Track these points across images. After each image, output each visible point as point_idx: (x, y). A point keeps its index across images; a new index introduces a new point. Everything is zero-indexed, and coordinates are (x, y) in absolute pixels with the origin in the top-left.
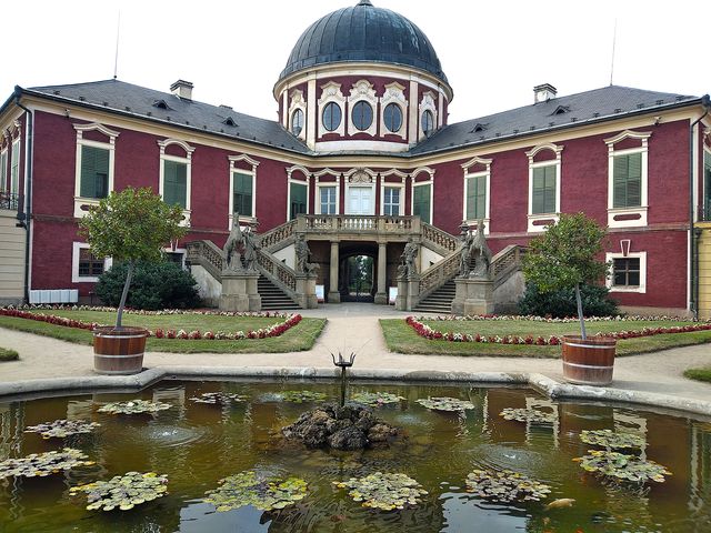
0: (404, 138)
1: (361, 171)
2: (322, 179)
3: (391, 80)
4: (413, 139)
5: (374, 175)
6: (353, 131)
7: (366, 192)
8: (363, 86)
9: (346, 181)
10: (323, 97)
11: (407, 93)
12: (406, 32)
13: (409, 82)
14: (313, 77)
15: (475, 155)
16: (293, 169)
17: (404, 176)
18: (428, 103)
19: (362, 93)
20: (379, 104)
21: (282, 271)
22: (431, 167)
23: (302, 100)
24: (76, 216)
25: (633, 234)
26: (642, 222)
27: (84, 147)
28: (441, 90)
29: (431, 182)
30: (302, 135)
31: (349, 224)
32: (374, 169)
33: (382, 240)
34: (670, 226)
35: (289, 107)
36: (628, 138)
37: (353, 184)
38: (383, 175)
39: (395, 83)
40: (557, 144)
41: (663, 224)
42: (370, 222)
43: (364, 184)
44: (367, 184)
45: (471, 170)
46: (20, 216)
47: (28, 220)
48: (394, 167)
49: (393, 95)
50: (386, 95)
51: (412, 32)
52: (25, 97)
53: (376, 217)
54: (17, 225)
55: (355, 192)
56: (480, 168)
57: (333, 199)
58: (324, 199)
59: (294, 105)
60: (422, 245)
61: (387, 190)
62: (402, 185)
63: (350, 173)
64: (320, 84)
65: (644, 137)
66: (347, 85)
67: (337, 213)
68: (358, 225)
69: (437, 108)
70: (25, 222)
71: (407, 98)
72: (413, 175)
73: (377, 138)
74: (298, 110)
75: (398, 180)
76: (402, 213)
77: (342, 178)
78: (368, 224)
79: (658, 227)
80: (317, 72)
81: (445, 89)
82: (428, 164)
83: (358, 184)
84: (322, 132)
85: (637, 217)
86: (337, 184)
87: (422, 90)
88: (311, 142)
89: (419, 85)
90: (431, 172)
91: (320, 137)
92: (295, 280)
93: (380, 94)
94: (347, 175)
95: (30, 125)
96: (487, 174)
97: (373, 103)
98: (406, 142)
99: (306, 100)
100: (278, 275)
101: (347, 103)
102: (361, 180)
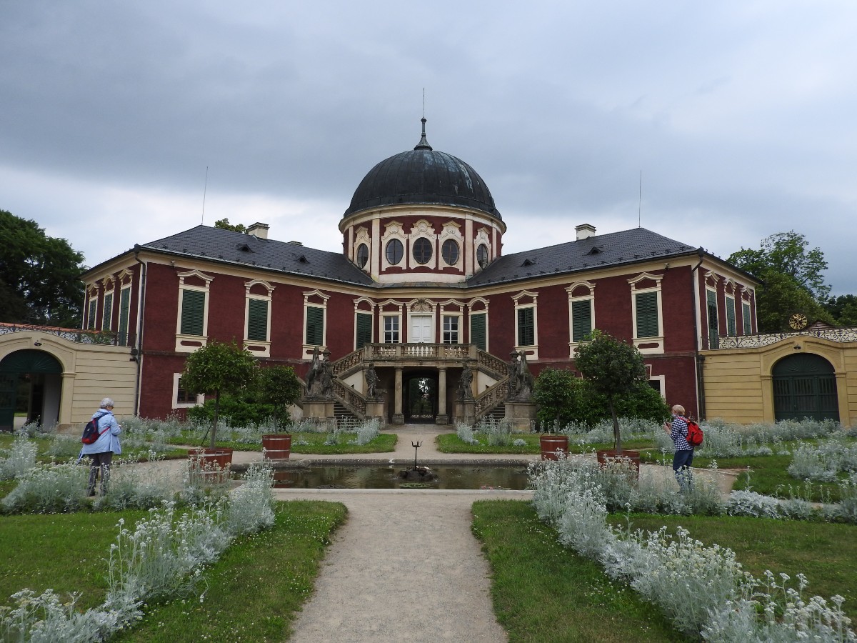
0: (461, 270)
1: (421, 301)
2: (386, 308)
3: (447, 220)
4: (469, 271)
5: (434, 305)
6: (414, 264)
7: (427, 321)
8: (424, 225)
9: (409, 310)
10: (386, 234)
11: (463, 230)
12: (461, 175)
13: (464, 220)
14: (377, 216)
15: (524, 290)
16: (359, 300)
17: (461, 305)
18: (482, 238)
19: (422, 231)
20: (437, 241)
21: (353, 395)
22: (486, 297)
23: (367, 236)
24: (176, 351)
25: (653, 359)
26: (660, 350)
27: (185, 291)
28: (494, 225)
29: (486, 311)
30: (367, 267)
31: (412, 352)
32: (434, 300)
33: (441, 366)
34: (681, 354)
35: (354, 241)
36: (646, 280)
37: (415, 313)
38: (443, 304)
39: (452, 222)
40: (591, 282)
41: (676, 352)
42: (431, 350)
43: (424, 313)
44: (427, 313)
45: (521, 302)
46: (134, 352)
47: (140, 355)
48: (453, 298)
49: (450, 232)
50: (444, 232)
51: (467, 175)
52: (141, 252)
53: (436, 345)
54: (131, 360)
55: (417, 322)
56: (528, 300)
57: (396, 327)
58: (388, 327)
59: (359, 241)
60: (478, 370)
61: (446, 318)
62: (460, 314)
63: (412, 303)
64: (384, 223)
65: (658, 279)
66: (408, 224)
67: (400, 341)
68: (420, 352)
69: (491, 242)
70: (137, 357)
71: (463, 234)
72: (470, 304)
73: (436, 271)
74: (363, 245)
75: (457, 309)
76: (460, 340)
77: (405, 308)
78: (428, 352)
79: (672, 354)
80: (380, 212)
81: (498, 225)
82: (483, 295)
83: (420, 313)
84: (386, 265)
85: (656, 345)
86: (400, 314)
87: (477, 227)
88: (375, 274)
89: (474, 222)
90: (486, 302)
91: (383, 269)
92: (365, 404)
93: (438, 232)
94: (409, 305)
95: (143, 276)
96: (534, 305)
97: (432, 240)
98: (463, 273)
99: (371, 236)
100: (350, 399)
101: (408, 241)
102: (422, 310)
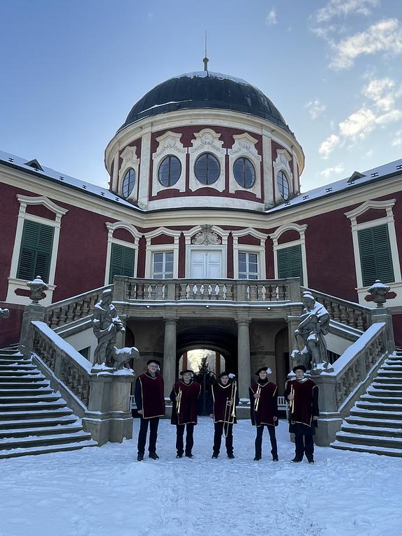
0: (259, 196)
1: (206, 229)
2: (155, 241)
3: (239, 132)
5: (225, 234)
6: (196, 185)
7: (214, 257)
8: (208, 135)
9: (188, 242)
10: (159, 150)
11: (259, 147)
13: (261, 136)
14: (148, 130)
15: (367, 199)
16: (116, 225)
17: (263, 237)
18: (282, 162)
19: (207, 143)
20: (227, 156)
22: (300, 223)
23: (135, 157)
29: (302, 242)
30: (133, 195)
31: (193, 293)
32: (225, 228)
33: (243, 317)
35: (120, 168)
37: (197, 246)
38: (236, 235)
39: (246, 135)
42: (224, 289)
43: (210, 247)
45: (362, 219)
48: (250, 226)
49: (243, 147)
50: (235, 146)
53: (234, 283)
55: (199, 257)
56: (376, 214)
57: (170, 267)
58: (158, 268)
59: (125, 166)
61: (242, 254)
62: (261, 249)
63: (192, 232)
66: (188, 135)
67: (176, 277)
69: (292, 172)
71: (260, 153)
72: (275, 236)
73: (226, 194)
74: (129, 169)
75: (256, 242)
77: (182, 239)
80: (152, 124)
81: (297, 153)
82: (295, 219)
83: (204, 247)
84: (158, 188)
86: (175, 247)
87: (276, 147)
88: (143, 201)
89: (273, 143)
90: (301, 229)
91: (154, 194)
92: (88, 382)
94: (188, 235)
96: (388, 220)
97: (220, 154)
98: (262, 201)
99: (139, 156)
101: (188, 156)
102: (207, 242)
